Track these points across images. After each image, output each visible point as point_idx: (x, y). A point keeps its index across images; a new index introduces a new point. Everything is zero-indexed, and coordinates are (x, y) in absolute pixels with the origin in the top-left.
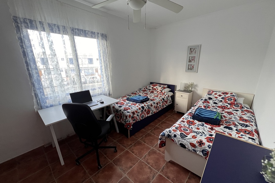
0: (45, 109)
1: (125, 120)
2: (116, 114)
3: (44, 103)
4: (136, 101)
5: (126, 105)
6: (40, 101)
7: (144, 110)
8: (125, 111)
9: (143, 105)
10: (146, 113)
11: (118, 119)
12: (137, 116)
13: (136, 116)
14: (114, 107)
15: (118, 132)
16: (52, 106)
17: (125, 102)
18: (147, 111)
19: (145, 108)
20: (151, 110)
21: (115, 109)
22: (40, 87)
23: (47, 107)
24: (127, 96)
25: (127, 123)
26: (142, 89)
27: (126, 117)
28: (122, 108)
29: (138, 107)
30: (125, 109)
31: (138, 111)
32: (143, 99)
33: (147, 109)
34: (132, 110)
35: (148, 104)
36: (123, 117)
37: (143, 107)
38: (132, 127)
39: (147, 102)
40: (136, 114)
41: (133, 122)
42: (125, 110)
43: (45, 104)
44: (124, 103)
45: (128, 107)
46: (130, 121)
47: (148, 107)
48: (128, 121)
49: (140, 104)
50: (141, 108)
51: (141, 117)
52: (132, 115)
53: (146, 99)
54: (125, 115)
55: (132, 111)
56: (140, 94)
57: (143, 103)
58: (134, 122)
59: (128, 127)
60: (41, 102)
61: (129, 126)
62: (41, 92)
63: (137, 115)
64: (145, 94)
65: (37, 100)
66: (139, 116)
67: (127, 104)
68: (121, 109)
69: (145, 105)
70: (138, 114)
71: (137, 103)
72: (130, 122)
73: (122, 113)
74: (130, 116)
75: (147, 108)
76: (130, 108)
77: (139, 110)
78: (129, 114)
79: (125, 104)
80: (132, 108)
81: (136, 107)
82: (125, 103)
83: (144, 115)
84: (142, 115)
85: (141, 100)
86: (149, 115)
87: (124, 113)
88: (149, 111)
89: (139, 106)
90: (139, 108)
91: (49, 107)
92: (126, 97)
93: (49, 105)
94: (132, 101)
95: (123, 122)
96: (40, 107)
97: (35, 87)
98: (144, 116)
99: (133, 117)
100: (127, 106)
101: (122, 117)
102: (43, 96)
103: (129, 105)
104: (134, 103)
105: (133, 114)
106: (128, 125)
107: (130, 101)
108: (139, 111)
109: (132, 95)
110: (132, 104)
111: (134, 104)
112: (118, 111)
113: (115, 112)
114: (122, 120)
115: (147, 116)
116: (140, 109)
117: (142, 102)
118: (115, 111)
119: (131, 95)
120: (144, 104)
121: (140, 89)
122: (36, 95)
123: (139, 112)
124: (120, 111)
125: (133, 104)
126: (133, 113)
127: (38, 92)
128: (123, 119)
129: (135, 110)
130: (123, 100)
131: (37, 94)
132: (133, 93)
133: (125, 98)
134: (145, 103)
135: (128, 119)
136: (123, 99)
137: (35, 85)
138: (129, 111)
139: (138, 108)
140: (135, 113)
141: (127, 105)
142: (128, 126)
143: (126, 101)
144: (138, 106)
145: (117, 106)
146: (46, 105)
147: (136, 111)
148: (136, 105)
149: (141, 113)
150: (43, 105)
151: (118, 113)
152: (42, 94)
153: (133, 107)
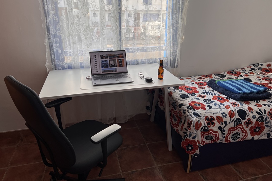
0: (60, 70)
1: (185, 129)
2: (172, 110)
3: (59, 60)
4: (229, 93)
5: (201, 96)
6: (54, 56)
7: (243, 121)
8: (190, 111)
9: (245, 107)
10: (248, 130)
11: (174, 122)
12: (219, 131)
13: (215, 128)
14: (170, 94)
15: (170, 148)
16: (70, 68)
17: (202, 88)
18: (253, 124)
19: (250, 116)
20: (267, 126)
21: (173, 98)
22: (56, 34)
23: (63, 68)
24: (214, 76)
25: (188, 140)
26: (260, 66)
27: (190, 124)
28: (187, 102)
29: (229, 110)
30: (193, 104)
31: (224, 119)
32: (252, 93)
33: (254, 121)
34: (207, 112)
35: (262, 108)
36: (183, 122)
37: (242, 113)
38: (198, 152)
39: (262, 102)
40: (217, 124)
41: (205, 140)
42: (191, 109)
43: (60, 62)
44: (198, 90)
45: (203, 102)
46: (194, 137)
47: (258, 116)
48: (190, 135)
49: (238, 103)
50: (236, 113)
51: (230, 136)
52: (203, 123)
53: (259, 92)
54: (187, 118)
55: (209, 115)
56: (251, 77)
57: (248, 103)
58: (208, 142)
59: (188, 149)
60: (56, 58)
61: (190, 148)
62: (56, 42)
63: (220, 128)
64: (265, 79)
65: (51, 55)
66: (226, 133)
67: (203, 95)
68: (182, 102)
69: (250, 109)
70: (223, 126)
71: (230, 97)
72: (196, 140)
73: (182, 111)
74: (198, 125)
75: (254, 117)
76: (206, 105)
77: (228, 116)
78: (196, 119)
79: (200, 93)
80: (210, 107)
81: (222, 107)
82: (200, 91)
83: (240, 132)
84: (235, 132)
85: (245, 93)
86: (256, 137)
87: (187, 113)
88: (261, 129)
89: (232, 108)
90: (230, 112)
91: (66, 69)
92: (211, 77)
93: (66, 66)
94: (220, 89)
95: (181, 133)
96: (54, 67)
97: (49, 33)
98: (242, 137)
99: (205, 131)
100: (201, 101)
101: (181, 120)
102: (58, 49)
103: (208, 97)
104: (223, 96)
105: (208, 124)
106: (190, 145)
107: (214, 89)
108: (228, 119)
109: (228, 76)
110: (215, 98)
111: (222, 99)
112: (176, 106)
113: (171, 106)
114: (180, 126)
115: (250, 137)
116: (231, 114)
117: (245, 98)
118: (171, 102)
119: (226, 74)
120: (250, 106)
121: (256, 65)
122: (51, 46)
123: (226, 123)
124: (181, 105)
125: (219, 99)
126: (210, 121)
127: (53, 40)
128: (183, 125)
129: (217, 115)
130: (199, 84)
131: (52, 44)
132: (231, 72)
133: (207, 80)
134: (253, 105)
135: (191, 131)
136: (201, 81)
137: (50, 30)
138: (199, 111)
139: (227, 111)
140: (215, 121)
141: (203, 97)
142: (188, 147)
143: (206, 86)
144: (227, 107)
145: (177, 94)
146: (62, 64)
147: (218, 117)
148: (226, 103)
149: (232, 125)
150: (57, 63)
151: (175, 109)
152: (58, 44)
153: (216, 104)
